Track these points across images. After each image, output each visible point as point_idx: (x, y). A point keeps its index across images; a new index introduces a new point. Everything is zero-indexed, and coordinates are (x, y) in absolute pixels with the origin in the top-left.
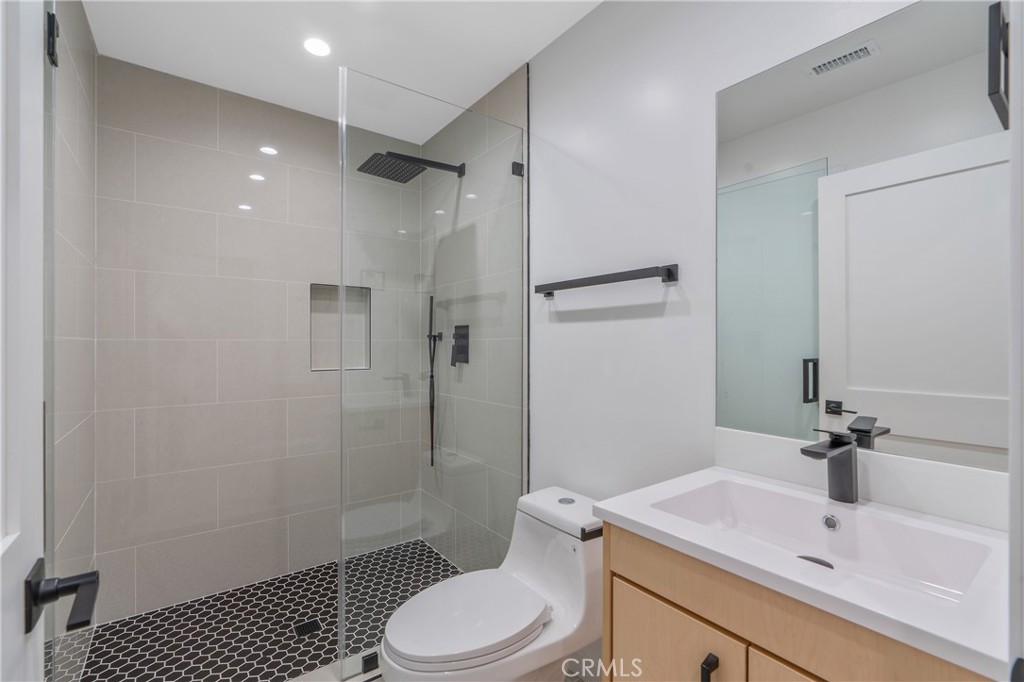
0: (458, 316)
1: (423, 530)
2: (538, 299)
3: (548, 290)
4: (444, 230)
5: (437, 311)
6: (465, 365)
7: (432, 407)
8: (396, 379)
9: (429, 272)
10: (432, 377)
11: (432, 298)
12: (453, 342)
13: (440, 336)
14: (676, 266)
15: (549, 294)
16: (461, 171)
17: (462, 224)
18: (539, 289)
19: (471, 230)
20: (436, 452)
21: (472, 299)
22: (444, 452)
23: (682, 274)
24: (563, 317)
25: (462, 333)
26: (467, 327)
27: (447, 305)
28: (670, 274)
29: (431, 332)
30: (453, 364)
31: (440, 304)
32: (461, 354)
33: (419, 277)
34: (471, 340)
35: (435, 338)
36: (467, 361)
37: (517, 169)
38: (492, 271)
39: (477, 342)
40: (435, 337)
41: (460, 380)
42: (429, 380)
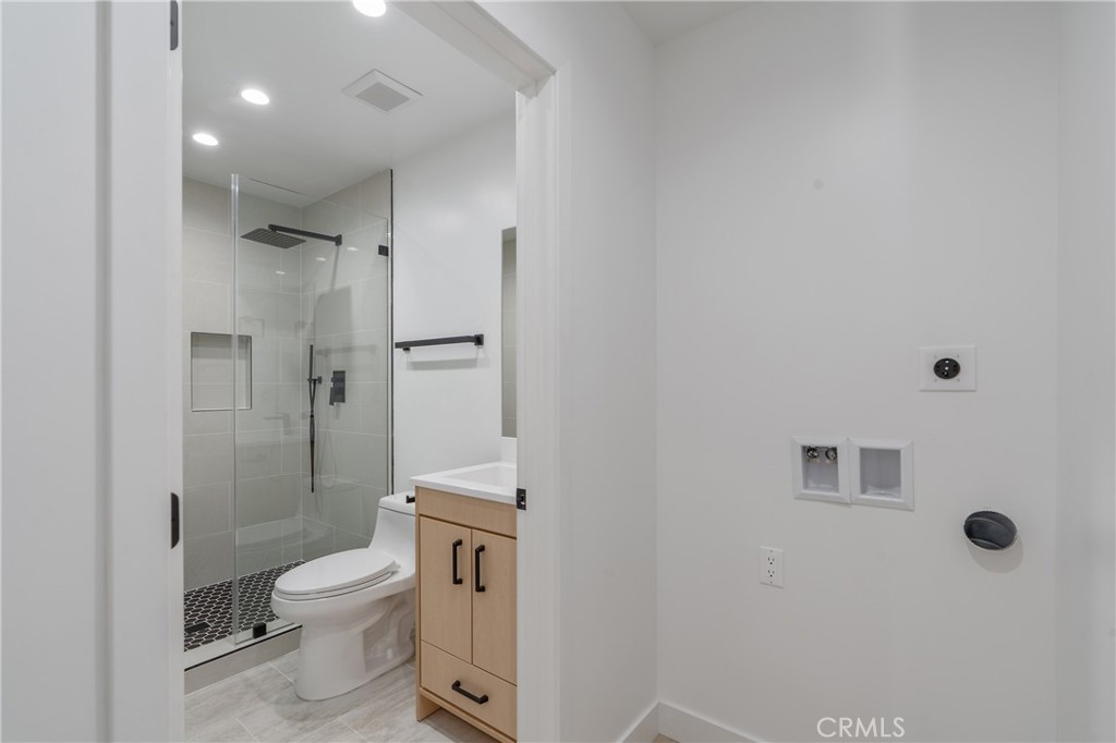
0: (337, 364)
1: (304, 537)
2: (399, 352)
3: (406, 346)
4: (323, 288)
5: (317, 358)
6: (342, 404)
7: (312, 442)
8: (276, 418)
9: (310, 321)
10: (312, 416)
11: (312, 346)
12: (332, 385)
13: (320, 380)
14: (482, 335)
15: (407, 349)
16: (338, 240)
17: (338, 286)
18: (398, 345)
19: (346, 292)
20: (316, 476)
21: (348, 349)
22: (324, 480)
23: (485, 340)
24: (417, 366)
25: (339, 378)
26: (344, 372)
27: (327, 353)
28: (479, 340)
29: (311, 376)
30: (331, 403)
31: (319, 353)
32: (338, 394)
33: (300, 325)
34: (347, 382)
35: (314, 382)
36: (343, 401)
37: (383, 251)
38: (364, 327)
39: (353, 385)
40: (315, 380)
41: (337, 416)
42: (309, 419)
